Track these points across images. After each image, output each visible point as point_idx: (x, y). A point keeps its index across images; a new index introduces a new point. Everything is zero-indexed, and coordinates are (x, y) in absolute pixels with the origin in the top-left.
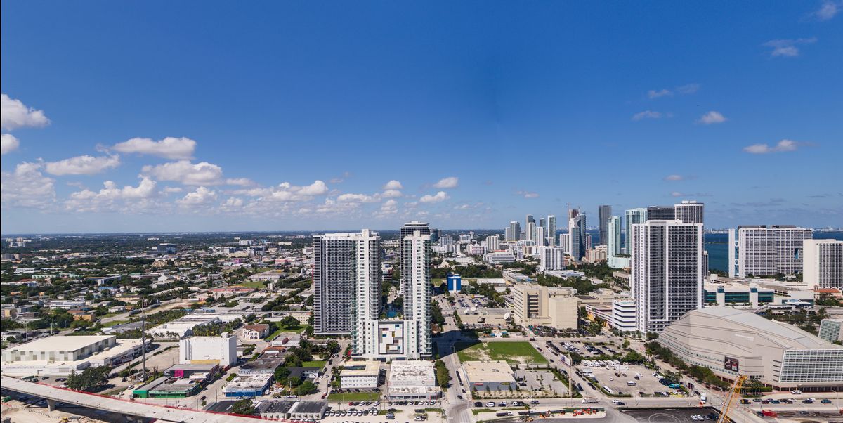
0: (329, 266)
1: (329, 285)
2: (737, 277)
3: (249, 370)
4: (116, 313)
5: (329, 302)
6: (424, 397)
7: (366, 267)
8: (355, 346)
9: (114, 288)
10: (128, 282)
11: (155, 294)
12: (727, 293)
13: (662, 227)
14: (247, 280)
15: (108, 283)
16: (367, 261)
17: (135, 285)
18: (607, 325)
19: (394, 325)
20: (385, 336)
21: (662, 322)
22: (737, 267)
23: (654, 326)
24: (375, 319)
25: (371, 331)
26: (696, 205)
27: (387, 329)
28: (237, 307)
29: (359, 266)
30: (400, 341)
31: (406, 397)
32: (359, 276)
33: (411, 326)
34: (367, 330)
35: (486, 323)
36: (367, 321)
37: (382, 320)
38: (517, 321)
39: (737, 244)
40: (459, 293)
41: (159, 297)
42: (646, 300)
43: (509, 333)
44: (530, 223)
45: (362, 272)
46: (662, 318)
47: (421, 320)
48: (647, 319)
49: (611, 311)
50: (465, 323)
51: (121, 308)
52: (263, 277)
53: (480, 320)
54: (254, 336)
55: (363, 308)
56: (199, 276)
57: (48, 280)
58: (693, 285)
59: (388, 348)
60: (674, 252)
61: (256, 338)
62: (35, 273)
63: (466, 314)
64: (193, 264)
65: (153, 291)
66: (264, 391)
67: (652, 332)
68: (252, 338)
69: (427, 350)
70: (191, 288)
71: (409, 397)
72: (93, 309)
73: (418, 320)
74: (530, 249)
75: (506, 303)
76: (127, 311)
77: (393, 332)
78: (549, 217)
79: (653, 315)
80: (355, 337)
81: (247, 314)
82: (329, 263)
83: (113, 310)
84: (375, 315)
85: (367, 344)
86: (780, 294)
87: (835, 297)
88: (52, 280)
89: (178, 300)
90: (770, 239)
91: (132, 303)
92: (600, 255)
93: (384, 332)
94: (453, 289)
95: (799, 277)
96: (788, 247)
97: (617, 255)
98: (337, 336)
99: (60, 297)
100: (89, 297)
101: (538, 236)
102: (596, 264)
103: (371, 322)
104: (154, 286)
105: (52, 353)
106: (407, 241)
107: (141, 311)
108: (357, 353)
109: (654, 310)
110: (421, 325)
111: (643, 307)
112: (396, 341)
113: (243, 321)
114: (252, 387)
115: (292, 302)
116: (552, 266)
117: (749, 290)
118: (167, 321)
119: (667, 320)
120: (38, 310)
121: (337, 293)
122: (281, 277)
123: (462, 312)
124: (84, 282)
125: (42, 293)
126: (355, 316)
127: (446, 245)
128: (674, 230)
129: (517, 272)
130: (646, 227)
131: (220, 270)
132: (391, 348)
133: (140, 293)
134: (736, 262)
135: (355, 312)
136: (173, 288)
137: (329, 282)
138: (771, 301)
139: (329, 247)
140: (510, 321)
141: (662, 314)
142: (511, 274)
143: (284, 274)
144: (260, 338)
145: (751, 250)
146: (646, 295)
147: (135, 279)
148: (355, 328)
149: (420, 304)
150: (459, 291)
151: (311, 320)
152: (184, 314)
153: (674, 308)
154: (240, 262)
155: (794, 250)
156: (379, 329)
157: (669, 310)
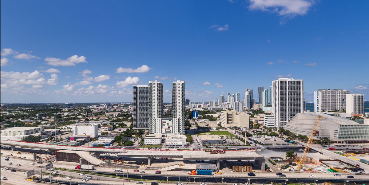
0: (140, 99)
1: (140, 107)
3: (103, 137)
4: (45, 124)
5: (140, 114)
6: (181, 146)
7: (156, 95)
8: (151, 130)
9: (44, 116)
10: (50, 115)
13: (285, 81)
14: (104, 115)
15: (41, 115)
16: (156, 92)
17: (53, 116)
18: (262, 126)
19: (168, 120)
20: (164, 125)
22: (318, 108)
23: (282, 124)
24: (160, 118)
25: (158, 123)
27: (165, 122)
28: (99, 121)
29: (153, 94)
30: (171, 128)
31: (173, 146)
32: (153, 99)
33: (176, 121)
34: (156, 123)
35: (209, 126)
36: (156, 118)
37: (163, 118)
38: (223, 125)
39: (318, 97)
40: (198, 119)
41: (64, 119)
42: (279, 113)
43: (219, 129)
45: (154, 97)
46: (285, 121)
47: (180, 118)
48: (279, 121)
50: (200, 126)
51: (47, 122)
52: (111, 114)
53: (207, 125)
54: (106, 129)
55: (155, 113)
56: (82, 114)
57: (14, 115)
58: (299, 106)
59: (165, 131)
60: (290, 92)
61: (107, 130)
64: (79, 110)
65: (61, 117)
66: (110, 144)
67: (282, 127)
68: (105, 130)
69: (183, 131)
70: (78, 117)
71: (175, 146)
72: (34, 122)
74: (229, 106)
75: (218, 120)
77: (168, 123)
78: (237, 93)
79: (282, 119)
80: (151, 126)
81: (103, 123)
82: (140, 97)
83: (43, 123)
84: (160, 116)
85: (156, 129)
87: (360, 117)
88: (16, 114)
89: (72, 120)
90: (332, 95)
91: (52, 121)
92: (259, 106)
94: (195, 117)
95: (344, 111)
96: (339, 98)
97: (266, 106)
98: (143, 129)
99: (19, 119)
100: (33, 119)
101: (232, 101)
102: (257, 110)
103: (158, 119)
104: (62, 116)
105: (14, 131)
108: (152, 133)
109: (282, 117)
110: (180, 120)
111: (278, 116)
112: (169, 128)
113: (101, 125)
114: (104, 142)
115: (124, 120)
116: (238, 110)
118: (67, 125)
119: (288, 121)
120: (9, 122)
121: (143, 111)
124: (30, 115)
125: (11, 118)
126: (151, 116)
127: (192, 105)
128: (290, 82)
130: (279, 81)
131: (92, 112)
132: (167, 130)
133: (55, 118)
134: (318, 105)
135: (151, 115)
136: (71, 116)
137: (140, 106)
139: (140, 90)
140: (220, 125)
141: (285, 119)
143: (120, 113)
144: (109, 131)
145: (324, 99)
146: (279, 111)
147: (53, 114)
148: (151, 122)
149: (180, 111)
150: (197, 118)
151: (132, 125)
152: (75, 123)
153: (291, 116)
154: (101, 110)
155: (342, 100)
156: (162, 122)
157: (289, 117)
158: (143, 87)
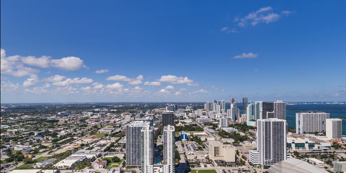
1: (132, 146)
2: (299, 133)
4: (43, 152)
5: (132, 152)
7: (148, 143)
9: (42, 137)
10: (47, 133)
11: (59, 142)
12: (296, 144)
14: (98, 132)
15: (39, 134)
16: (148, 140)
17: (50, 135)
18: (247, 160)
19: (159, 167)
20: (156, 172)
21: (270, 161)
22: (299, 129)
23: (266, 163)
24: (151, 164)
25: (150, 170)
26: (282, 102)
27: (157, 169)
28: (93, 150)
32: (145, 146)
33: (166, 167)
34: (148, 169)
35: (197, 159)
37: (154, 165)
38: (210, 158)
39: (299, 119)
40: (186, 141)
41: (61, 143)
42: (263, 152)
43: (207, 165)
44: (215, 103)
45: (146, 144)
46: (270, 159)
47: (171, 165)
48: (264, 160)
49: (249, 153)
50: (189, 159)
51: (45, 150)
52: (104, 131)
53: (195, 157)
54: (100, 167)
55: (147, 160)
56: (77, 130)
57: (14, 132)
58: (282, 146)
60: (274, 132)
61: (101, 168)
62: (8, 128)
63: (189, 155)
64: (75, 123)
65: (58, 140)
67: (266, 165)
68: (100, 168)
70: (74, 137)
72: (33, 150)
73: (169, 165)
75: (206, 147)
76: (47, 151)
77: (159, 170)
78: (222, 100)
79: (266, 158)
80: (143, 172)
81: (98, 153)
83: (41, 151)
84: (151, 163)
86: (317, 143)
87: (339, 144)
89: (68, 144)
90: (312, 118)
91: (49, 146)
92: (243, 119)
93: (155, 170)
94: (183, 139)
95: (324, 134)
96: (320, 121)
97: (250, 120)
98: (135, 166)
99: (19, 143)
100: (31, 143)
101: (218, 108)
102: (242, 124)
103: (150, 166)
104: (59, 136)
106: (165, 132)
107: (53, 151)
109: (266, 156)
110: (170, 167)
111: (262, 155)
113: (96, 157)
115: (117, 147)
116: (224, 126)
117: (305, 143)
118: (64, 158)
119: (272, 160)
121: (135, 149)
122: (112, 131)
123: (188, 153)
124: (29, 134)
125: (11, 140)
128: (274, 123)
129: (210, 128)
130: (263, 122)
131: (86, 126)
133: (53, 141)
134: (299, 127)
136: (67, 137)
137: (132, 144)
138: (314, 147)
139: (132, 129)
140: (207, 158)
141: (270, 158)
142: (208, 129)
143: (113, 129)
144: (103, 168)
145: (305, 122)
146: (263, 150)
147: (51, 132)
148: (143, 168)
149: (170, 158)
150: (186, 140)
151: (124, 158)
152: (71, 154)
153: (275, 155)
154: (95, 121)
155: (322, 122)
156: (153, 169)
157: (273, 156)
158: (135, 127)
